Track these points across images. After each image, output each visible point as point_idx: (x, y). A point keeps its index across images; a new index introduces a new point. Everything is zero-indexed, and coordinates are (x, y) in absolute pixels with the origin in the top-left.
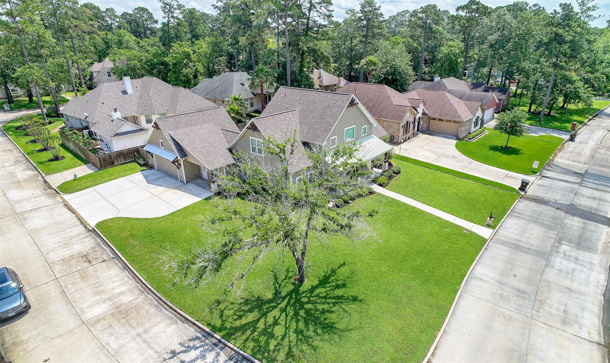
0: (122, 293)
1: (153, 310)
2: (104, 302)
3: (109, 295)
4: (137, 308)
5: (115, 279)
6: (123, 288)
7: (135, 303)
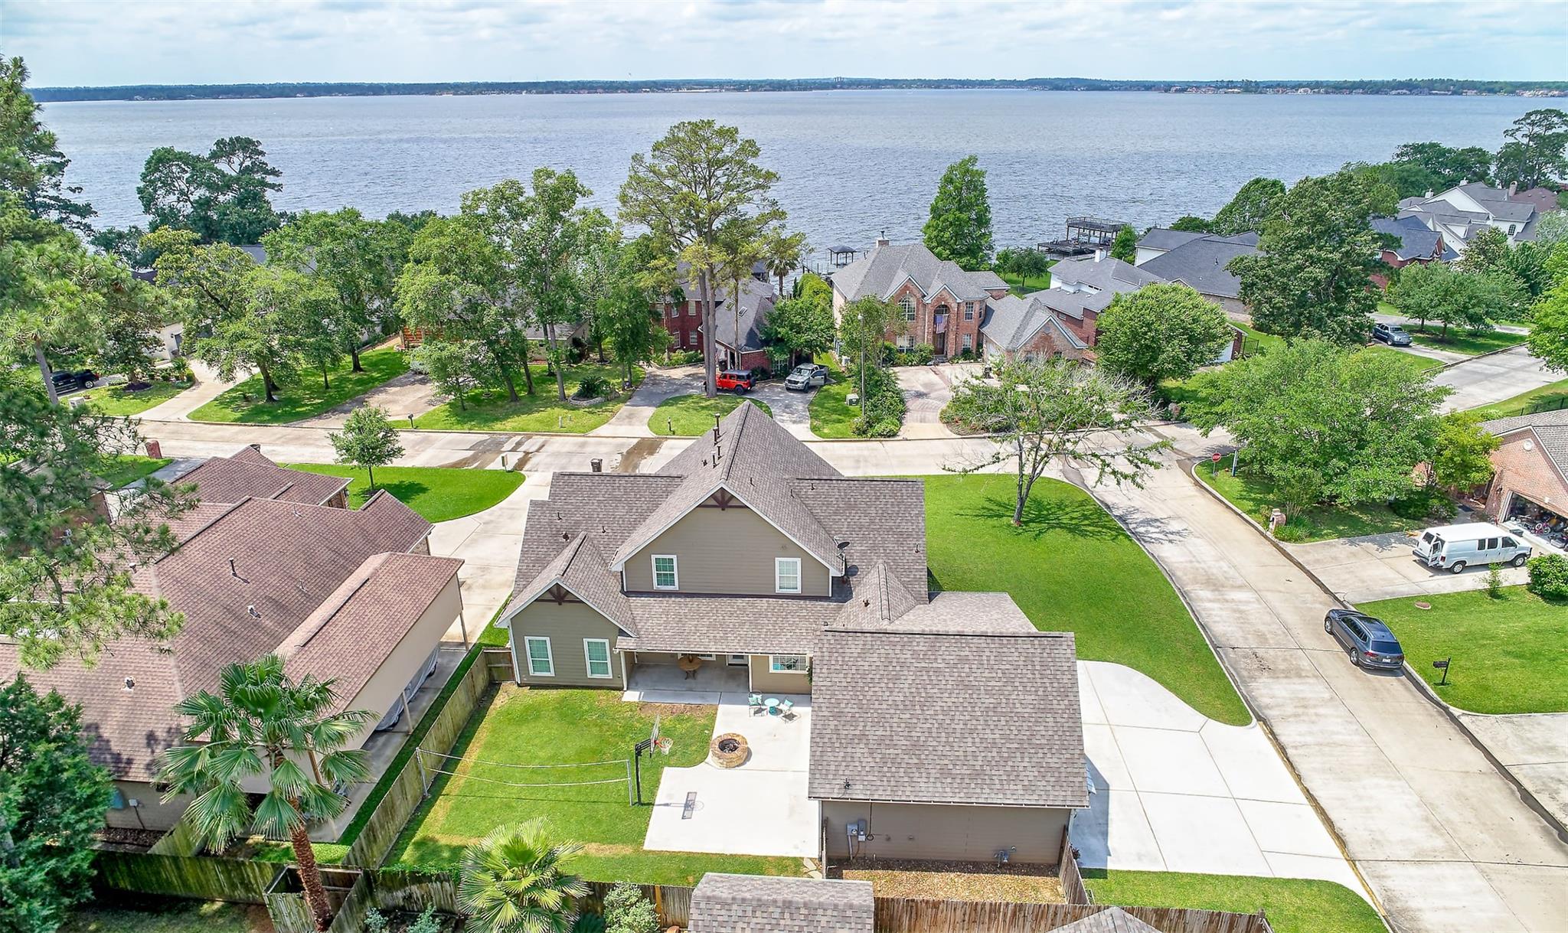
0: (1210, 601)
1: (1179, 573)
2: (1233, 601)
3: (1227, 605)
4: (1195, 581)
5: (1217, 619)
6: (1208, 605)
7: (1197, 587)
